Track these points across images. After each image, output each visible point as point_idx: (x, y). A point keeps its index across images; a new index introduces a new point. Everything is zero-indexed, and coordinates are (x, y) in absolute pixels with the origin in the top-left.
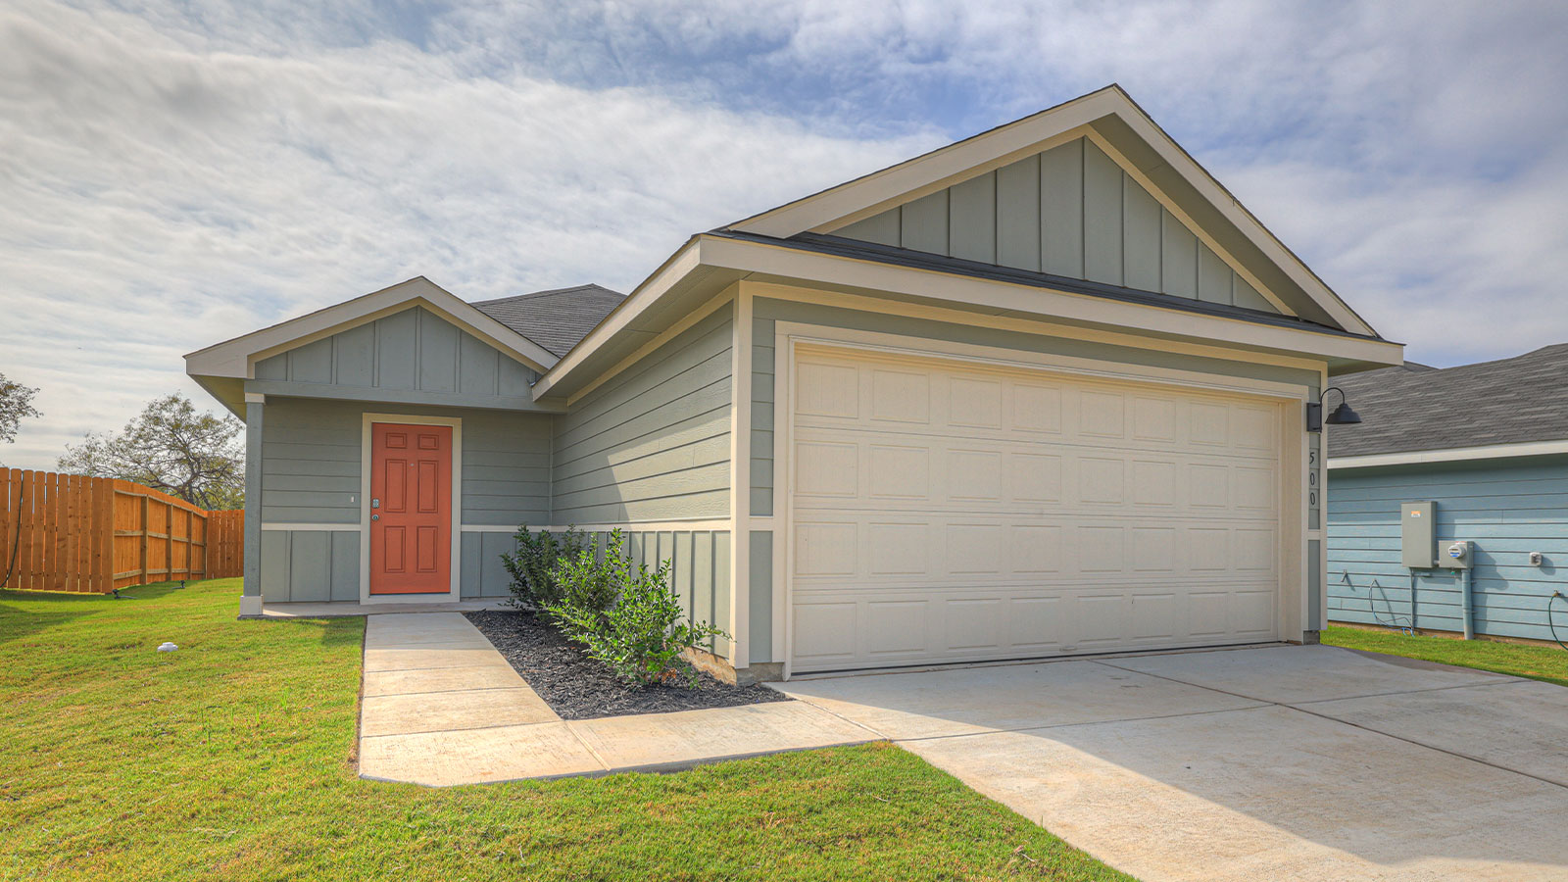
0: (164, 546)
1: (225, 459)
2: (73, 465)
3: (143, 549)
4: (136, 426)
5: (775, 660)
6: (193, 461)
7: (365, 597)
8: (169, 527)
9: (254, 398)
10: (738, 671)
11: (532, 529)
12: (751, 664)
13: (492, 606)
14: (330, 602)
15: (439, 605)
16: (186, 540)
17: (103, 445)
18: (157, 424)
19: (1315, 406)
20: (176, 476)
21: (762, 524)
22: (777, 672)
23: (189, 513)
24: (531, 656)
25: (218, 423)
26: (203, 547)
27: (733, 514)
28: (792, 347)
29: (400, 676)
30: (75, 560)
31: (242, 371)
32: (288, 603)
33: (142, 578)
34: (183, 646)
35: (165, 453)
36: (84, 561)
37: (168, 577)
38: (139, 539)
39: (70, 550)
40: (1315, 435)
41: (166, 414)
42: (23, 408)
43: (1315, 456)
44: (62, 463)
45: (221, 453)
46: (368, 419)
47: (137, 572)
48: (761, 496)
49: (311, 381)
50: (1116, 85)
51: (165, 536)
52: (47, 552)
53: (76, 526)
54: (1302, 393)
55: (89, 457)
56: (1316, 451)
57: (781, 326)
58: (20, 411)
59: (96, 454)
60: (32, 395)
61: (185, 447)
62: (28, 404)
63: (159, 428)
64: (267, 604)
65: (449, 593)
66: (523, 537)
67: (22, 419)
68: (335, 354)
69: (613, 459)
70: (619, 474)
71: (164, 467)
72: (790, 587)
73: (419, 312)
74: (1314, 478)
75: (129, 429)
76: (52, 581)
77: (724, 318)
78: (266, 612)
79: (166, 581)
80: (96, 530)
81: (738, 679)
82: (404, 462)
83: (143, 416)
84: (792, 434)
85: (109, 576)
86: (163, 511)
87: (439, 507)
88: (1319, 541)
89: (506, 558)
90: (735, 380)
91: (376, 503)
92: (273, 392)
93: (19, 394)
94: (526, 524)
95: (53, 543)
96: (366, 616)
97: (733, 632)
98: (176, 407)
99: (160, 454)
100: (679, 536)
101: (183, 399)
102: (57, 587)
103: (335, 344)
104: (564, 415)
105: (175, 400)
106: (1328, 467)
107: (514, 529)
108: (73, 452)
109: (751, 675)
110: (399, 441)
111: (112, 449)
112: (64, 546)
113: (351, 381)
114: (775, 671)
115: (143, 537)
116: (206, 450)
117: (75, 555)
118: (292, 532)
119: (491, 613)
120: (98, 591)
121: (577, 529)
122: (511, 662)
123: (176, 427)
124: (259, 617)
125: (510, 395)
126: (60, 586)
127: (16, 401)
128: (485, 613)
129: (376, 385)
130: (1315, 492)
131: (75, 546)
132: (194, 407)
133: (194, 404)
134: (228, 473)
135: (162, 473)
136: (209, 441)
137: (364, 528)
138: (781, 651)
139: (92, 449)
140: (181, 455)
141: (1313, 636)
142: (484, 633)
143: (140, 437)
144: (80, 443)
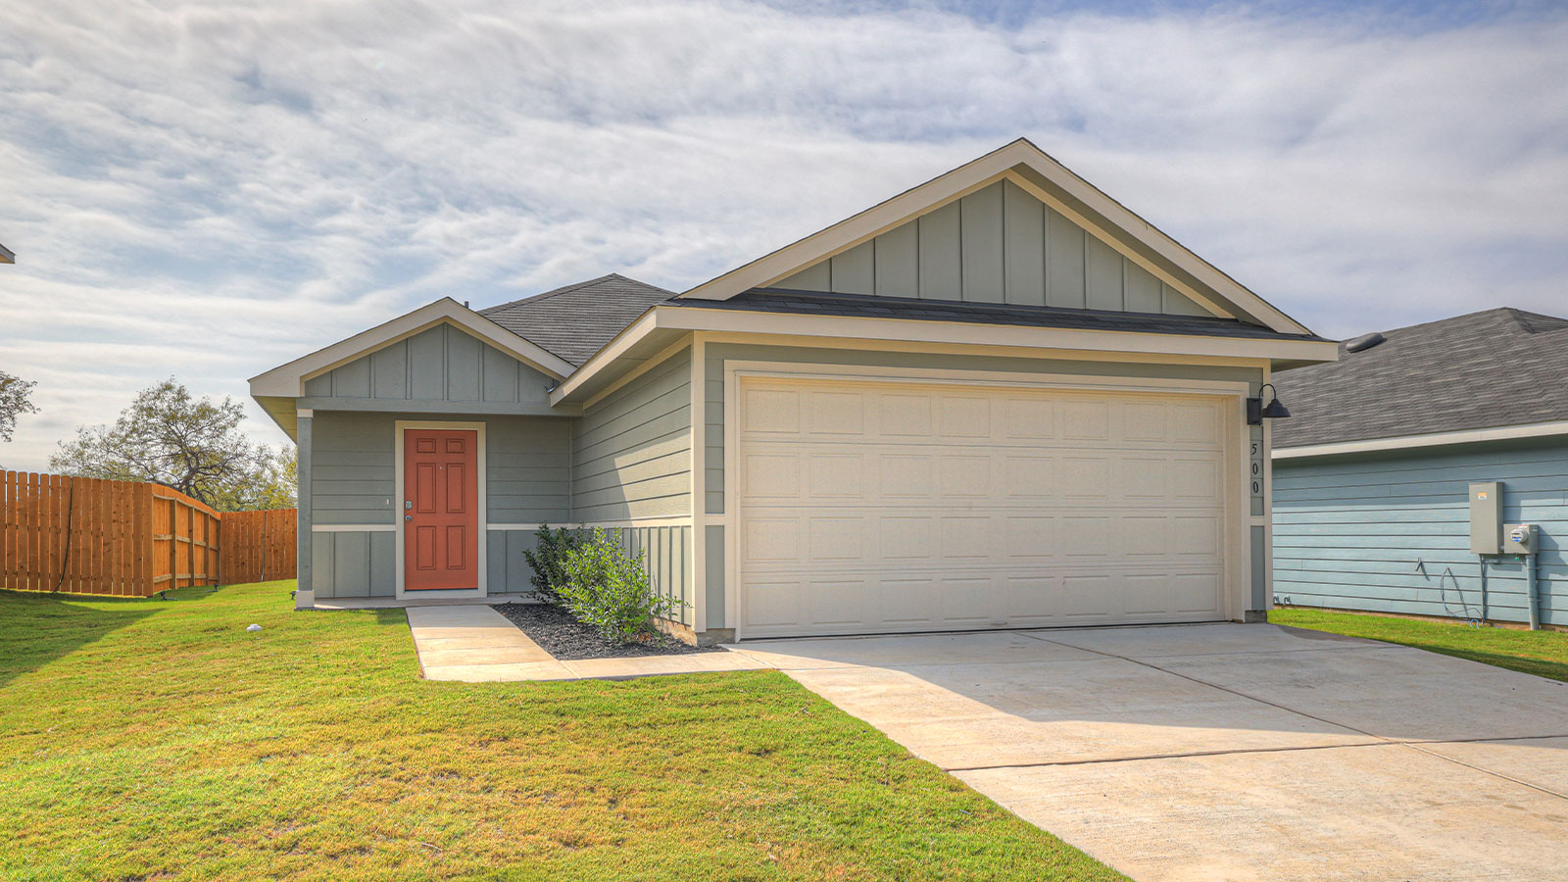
0: (187, 551)
1: (225, 453)
2: (66, 463)
3: (173, 553)
4: (129, 419)
5: (728, 626)
6: (188, 456)
7: (400, 594)
8: (190, 531)
9: (305, 413)
10: (698, 634)
11: (552, 527)
12: (707, 630)
13: (516, 600)
14: (369, 598)
15: (467, 600)
16: (204, 544)
17: (97, 441)
18: (150, 416)
19: (1255, 400)
20: (170, 474)
21: (715, 520)
22: (730, 637)
23: (206, 515)
24: (546, 630)
25: (216, 412)
26: (217, 551)
27: (692, 513)
28: (738, 380)
29: (443, 641)
30: (119, 564)
31: (296, 392)
32: (333, 599)
33: (172, 582)
34: (264, 628)
35: (159, 447)
36: (127, 565)
37: (191, 581)
38: (169, 543)
39: (114, 555)
40: (1257, 428)
41: (159, 405)
42: (20, 403)
43: (1257, 447)
44: (54, 462)
45: (218, 446)
46: (400, 427)
47: (168, 576)
48: (714, 498)
49: (353, 396)
50: (1023, 138)
51: (187, 540)
52: (94, 556)
53: (119, 530)
54: (1243, 390)
55: (82, 454)
56: (1259, 443)
57: (730, 365)
58: (17, 406)
59: (89, 451)
60: (29, 389)
61: (181, 441)
62: (26, 399)
63: (153, 420)
64: (318, 599)
65: (477, 589)
66: (544, 535)
67: (18, 415)
68: (372, 370)
69: (619, 462)
70: (624, 476)
71: (158, 462)
72: (739, 570)
73: (445, 327)
74: (1256, 469)
75: (122, 422)
76: (100, 583)
77: (684, 358)
78: (316, 606)
79: (189, 586)
80: (137, 535)
81: (698, 641)
82: (433, 465)
83: (134, 407)
84: (738, 449)
85: (150, 580)
86: (185, 513)
87: (467, 507)
88: (1263, 527)
89: (528, 554)
90: (692, 407)
91: (409, 504)
92: (320, 407)
93: (17, 388)
94: (546, 522)
95: (99, 548)
96: (404, 608)
97: (693, 605)
98: (169, 395)
99: (154, 449)
100: (662, 530)
101: (177, 387)
102: (103, 591)
103: (372, 362)
104: (580, 418)
105: (168, 387)
106: (1273, 457)
107: (536, 527)
108: (65, 450)
109: (708, 638)
110: (428, 446)
111: (106, 445)
112: (109, 550)
113: (386, 393)
114: (728, 636)
115: (172, 541)
116: (204, 443)
117: (119, 558)
118: (335, 533)
119: (513, 605)
120: (140, 594)
121: (588, 526)
122: (528, 635)
123: (171, 418)
124: (312, 609)
125: (528, 401)
126: (106, 590)
127: (12, 396)
128: (509, 605)
129: (408, 397)
130: (1259, 482)
131: (119, 551)
132: (189, 395)
133: (189, 391)
134: (228, 468)
135: (155, 469)
136: (207, 432)
137: (398, 528)
138: (732, 618)
139: (84, 445)
140: (176, 449)
141: (1258, 616)
142: (508, 618)
143: (134, 430)
144: (73, 438)
